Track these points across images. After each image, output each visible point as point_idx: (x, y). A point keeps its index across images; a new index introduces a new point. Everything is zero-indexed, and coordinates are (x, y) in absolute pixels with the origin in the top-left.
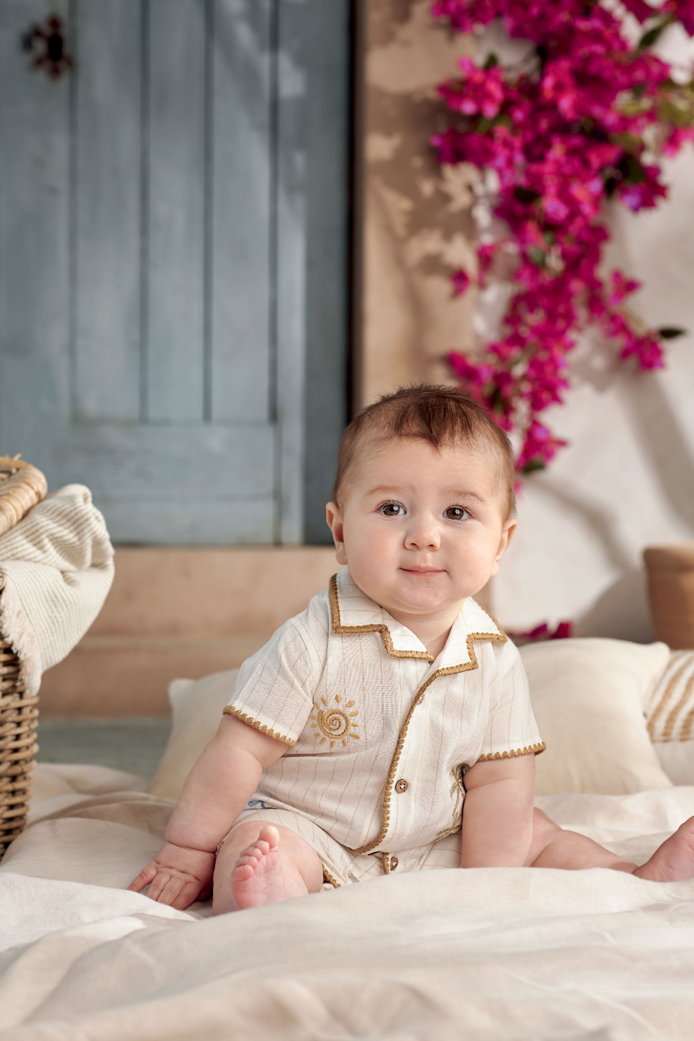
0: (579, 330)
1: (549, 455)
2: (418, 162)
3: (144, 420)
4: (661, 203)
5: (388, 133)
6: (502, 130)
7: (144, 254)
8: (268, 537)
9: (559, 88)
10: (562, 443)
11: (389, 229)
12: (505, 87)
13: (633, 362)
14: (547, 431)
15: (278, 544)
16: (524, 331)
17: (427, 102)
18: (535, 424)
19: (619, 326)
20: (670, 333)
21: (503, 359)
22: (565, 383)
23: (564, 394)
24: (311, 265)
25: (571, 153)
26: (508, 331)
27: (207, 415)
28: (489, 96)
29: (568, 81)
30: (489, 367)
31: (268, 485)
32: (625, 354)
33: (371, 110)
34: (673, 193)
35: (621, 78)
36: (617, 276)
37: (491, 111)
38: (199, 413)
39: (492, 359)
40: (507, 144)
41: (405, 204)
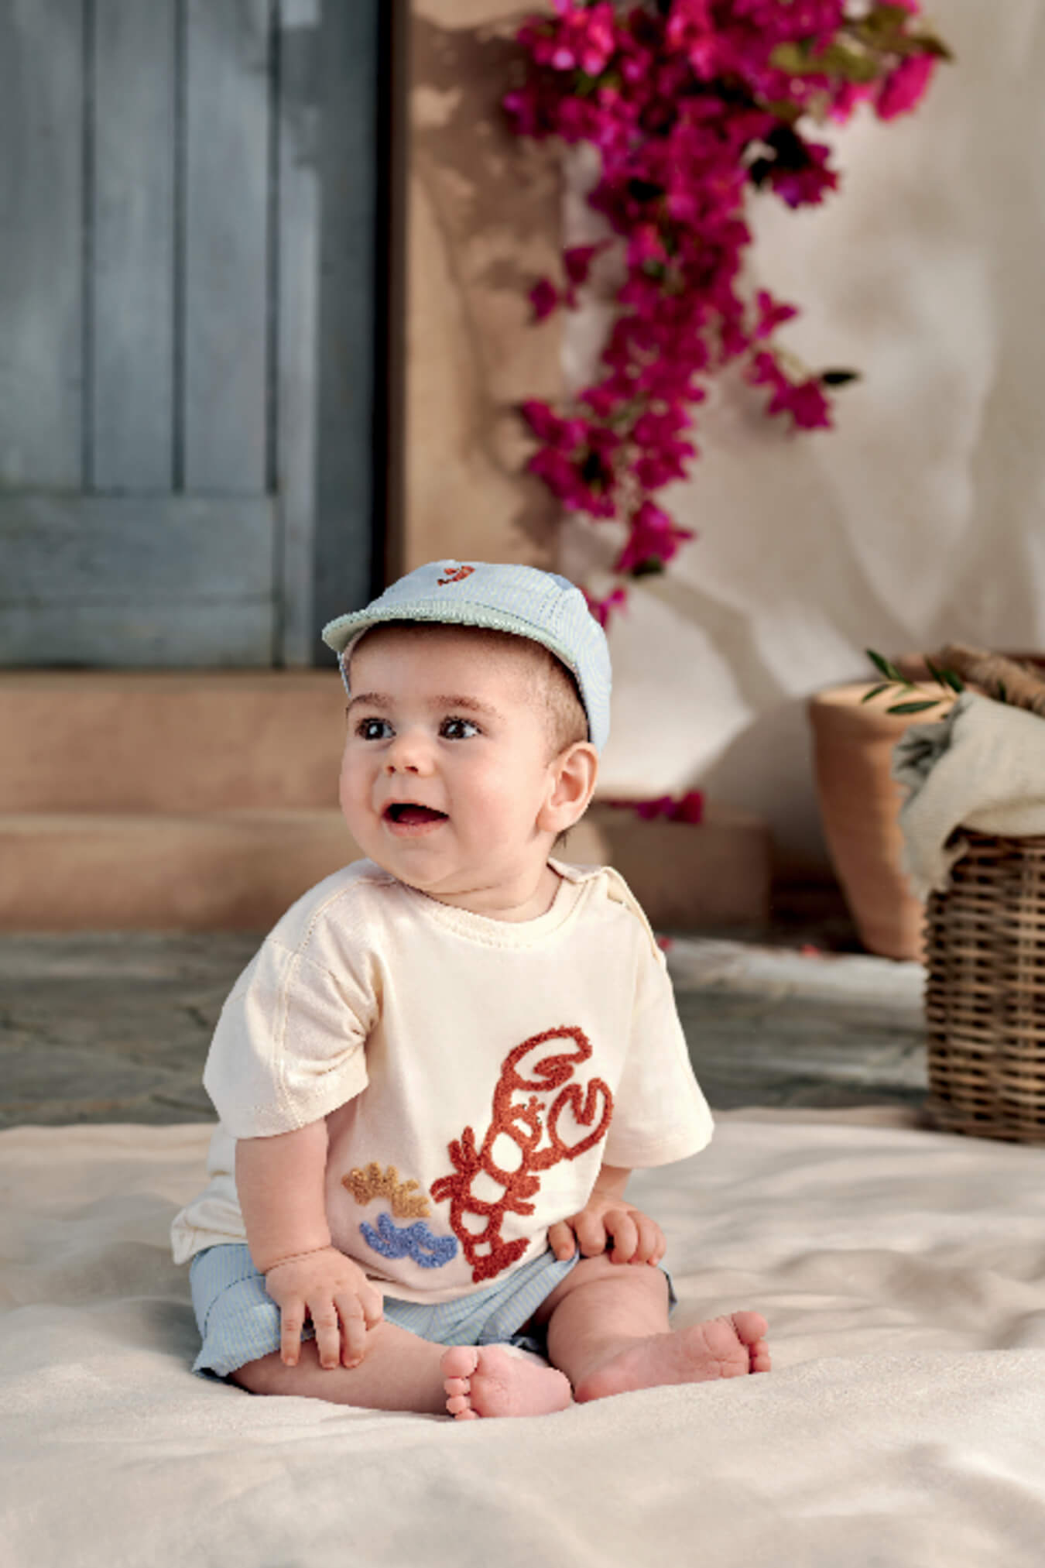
0: (709, 372)
1: (668, 552)
2: (484, 129)
3: (87, 489)
4: (829, 196)
5: (442, 87)
6: (610, 92)
7: (87, 251)
8: (266, 658)
9: (691, 31)
10: (685, 535)
11: (441, 222)
12: (614, 31)
13: (785, 419)
14: (665, 518)
15: (278, 665)
16: (633, 371)
17: (497, 42)
18: (649, 508)
19: (767, 368)
20: (838, 378)
21: (602, 410)
22: (689, 450)
23: (689, 465)
24: (326, 268)
25: (704, 123)
26: (608, 372)
27: (178, 483)
28: (593, 45)
29: (703, 21)
30: (582, 423)
31: (266, 584)
32: (775, 407)
33: (418, 54)
34: (846, 183)
35: (783, 25)
36: (764, 298)
37: (593, 65)
38: (166, 480)
39: (585, 411)
40: (616, 113)
41: (464, 189)
